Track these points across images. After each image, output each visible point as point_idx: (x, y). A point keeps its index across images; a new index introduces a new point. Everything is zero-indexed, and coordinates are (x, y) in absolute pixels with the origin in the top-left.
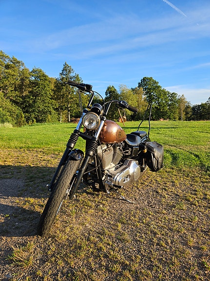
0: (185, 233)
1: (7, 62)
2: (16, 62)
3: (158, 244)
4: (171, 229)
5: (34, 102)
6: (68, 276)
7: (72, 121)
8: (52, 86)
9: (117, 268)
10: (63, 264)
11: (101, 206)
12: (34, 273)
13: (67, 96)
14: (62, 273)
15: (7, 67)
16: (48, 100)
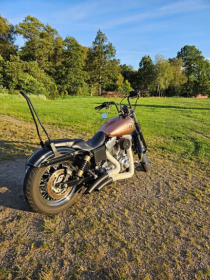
0: (180, 225)
1: (41, 30)
2: (50, 30)
3: (154, 231)
4: (169, 220)
5: (67, 73)
6: (81, 245)
7: (102, 94)
8: (85, 56)
9: (117, 245)
10: (79, 236)
11: (115, 192)
12: (58, 240)
13: (99, 67)
14: (77, 242)
15: (42, 36)
16: (80, 71)
